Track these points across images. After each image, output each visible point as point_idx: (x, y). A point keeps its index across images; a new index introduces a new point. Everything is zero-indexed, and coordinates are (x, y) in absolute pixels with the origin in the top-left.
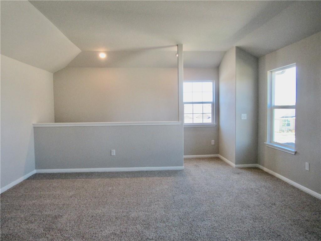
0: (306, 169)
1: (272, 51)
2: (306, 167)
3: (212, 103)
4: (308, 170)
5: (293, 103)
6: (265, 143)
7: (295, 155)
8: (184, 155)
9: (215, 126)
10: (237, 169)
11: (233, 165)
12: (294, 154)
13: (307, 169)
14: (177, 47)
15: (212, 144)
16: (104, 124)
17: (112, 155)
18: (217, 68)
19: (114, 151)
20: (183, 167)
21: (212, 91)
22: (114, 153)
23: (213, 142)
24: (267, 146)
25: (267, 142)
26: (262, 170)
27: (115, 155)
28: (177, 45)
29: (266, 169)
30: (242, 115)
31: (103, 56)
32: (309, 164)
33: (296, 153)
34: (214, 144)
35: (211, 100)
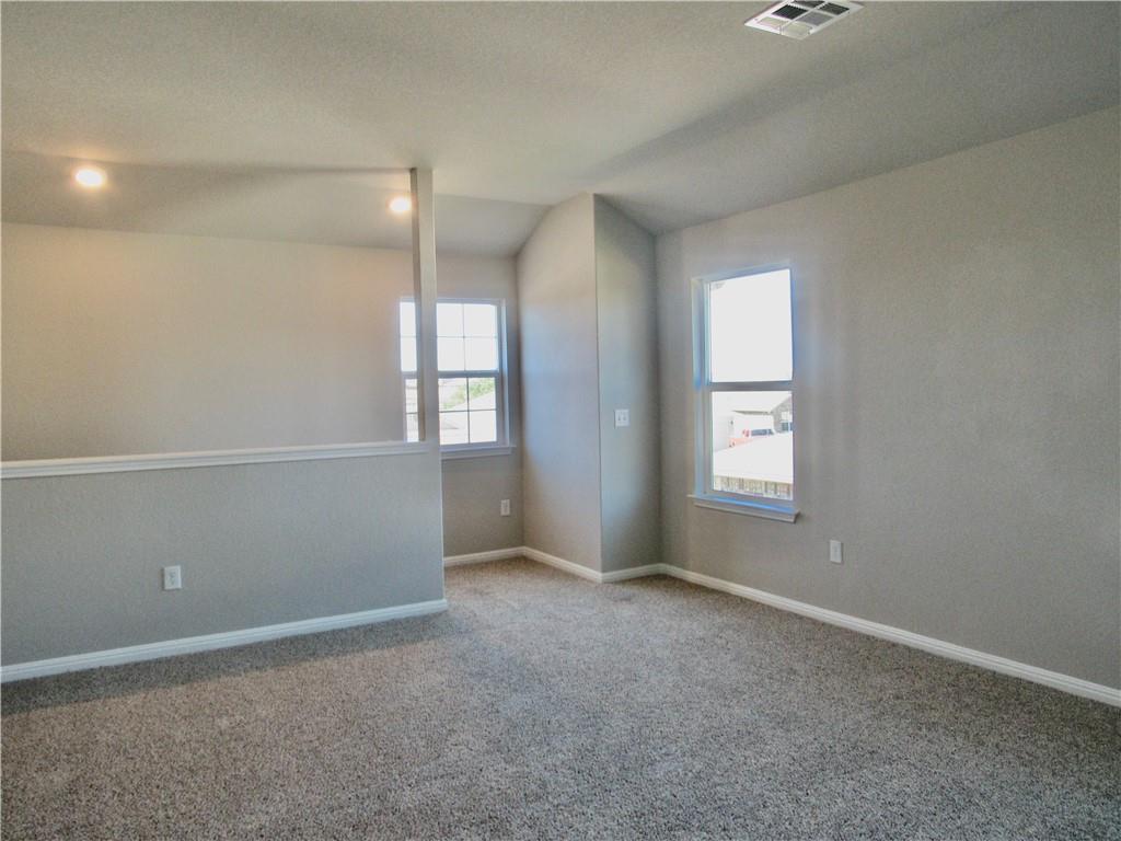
0: (832, 559)
1: (707, 221)
2: (832, 553)
3: (499, 376)
4: (839, 560)
5: (786, 374)
6: (690, 496)
7: (795, 522)
8: (446, 555)
9: (509, 452)
10: (612, 586)
11: (596, 575)
12: (792, 520)
13: (835, 557)
14: (408, 176)
15: (503, 513)
16: (130, 461)
17: (168, 586)
18: (514, 259)
19: (177, 570)
20: (444, 600)
21: (494, 332)
22: (175, 578)
23: (505, 508)
24: (696, 504)
25: (696, 494)
26: (681, 580)
27: (180, 586)
28: (413, 170)
29: (693, 576)
30: (618, 412)
31: (90, 179)
32: (842, 544)
33: (798, 516)
34: (508, 513)
35: (493, 366)
